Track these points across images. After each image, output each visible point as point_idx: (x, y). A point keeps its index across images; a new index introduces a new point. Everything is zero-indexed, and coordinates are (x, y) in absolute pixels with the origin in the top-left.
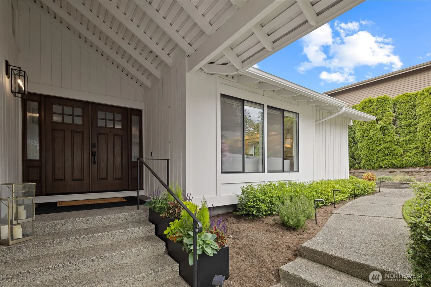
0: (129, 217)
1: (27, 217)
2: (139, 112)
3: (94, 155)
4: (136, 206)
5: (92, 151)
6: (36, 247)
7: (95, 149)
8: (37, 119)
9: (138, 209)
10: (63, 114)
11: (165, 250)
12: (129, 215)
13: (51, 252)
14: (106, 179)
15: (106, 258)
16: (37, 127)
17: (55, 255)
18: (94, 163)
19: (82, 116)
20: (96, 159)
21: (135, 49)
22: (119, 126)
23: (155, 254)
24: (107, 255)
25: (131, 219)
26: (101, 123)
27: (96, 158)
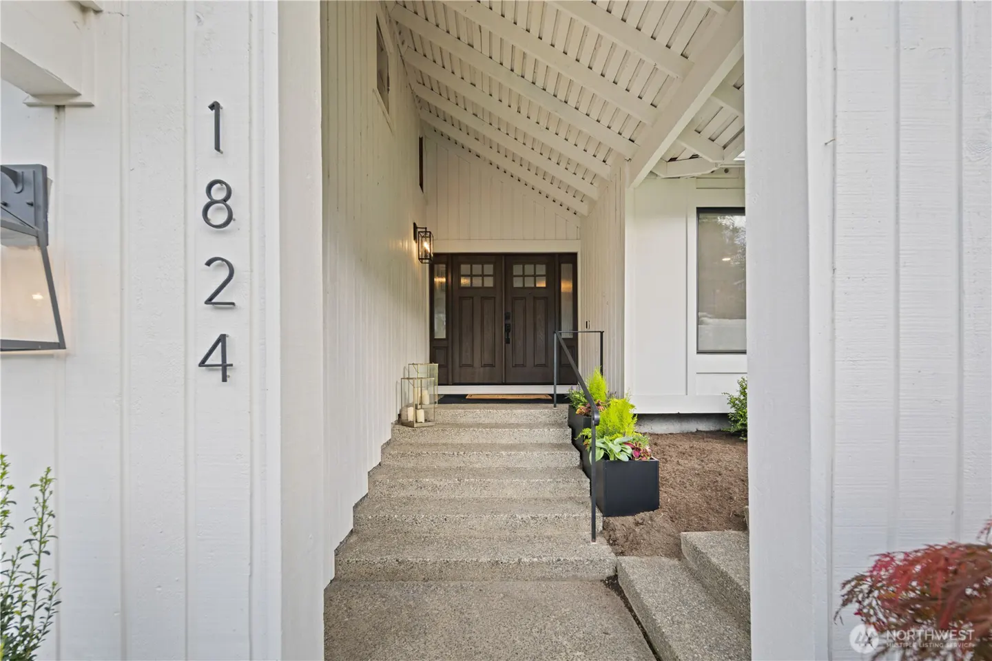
0: (540, 416)
1: (430, 403)
2: (572, 258)
3: (508, 330)
4: (552, 405)
5: (506, 325)
6: (436, 433)
7: (509, 322)
8: (445, 285)
9: (555, 406)
10: (471, 276)
11: (578, 463)
12: (541, 413)
13: (450, 441)
14: (523, 366)
15: (501, 456)
16: (443, 296)
17: (452, 444)
18: (507, 341)
19: (494, 276)
20: (510, 337)
21: (558, 164)
22: (542, 284)
23: (564, 466)
24: (503, 452)
25: (543, 419)
26: (518, 283)
27: (510, 334)
